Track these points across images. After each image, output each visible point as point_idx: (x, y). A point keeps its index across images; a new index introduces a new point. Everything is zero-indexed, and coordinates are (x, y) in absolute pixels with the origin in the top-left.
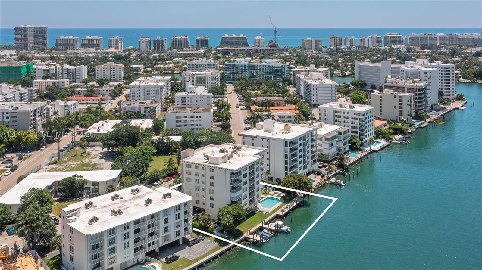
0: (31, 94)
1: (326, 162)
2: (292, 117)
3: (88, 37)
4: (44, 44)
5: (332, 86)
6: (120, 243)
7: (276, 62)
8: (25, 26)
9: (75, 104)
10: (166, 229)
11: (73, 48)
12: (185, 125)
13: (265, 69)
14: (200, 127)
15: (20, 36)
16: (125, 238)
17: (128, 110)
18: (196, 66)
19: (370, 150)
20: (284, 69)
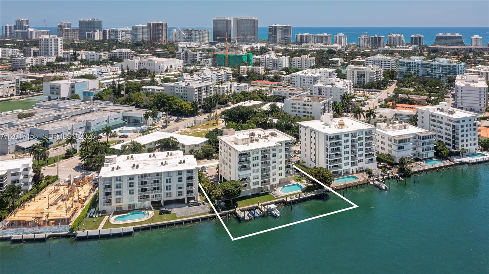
0: (228, 76)
1: (389, 164)
2: (404, 115)
3: (319, 34)
4: (289, 39)
5: (480, 90)
6: (125, 189)
7: (450, 61)
8: (275, 25)
9: (246, 86)
10: (169, 188)
11: (308, 43)
12: (299, 112)
13: (437, 68)
14: (311, 115)
15: (271, 33)
16: (130, 186)
17: (277, 94)
18: (373, 62)
19: (462, 161)
20: (457, 69)
